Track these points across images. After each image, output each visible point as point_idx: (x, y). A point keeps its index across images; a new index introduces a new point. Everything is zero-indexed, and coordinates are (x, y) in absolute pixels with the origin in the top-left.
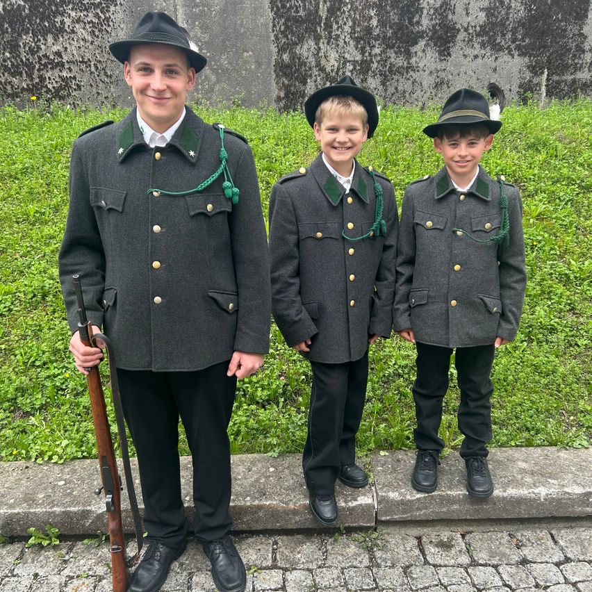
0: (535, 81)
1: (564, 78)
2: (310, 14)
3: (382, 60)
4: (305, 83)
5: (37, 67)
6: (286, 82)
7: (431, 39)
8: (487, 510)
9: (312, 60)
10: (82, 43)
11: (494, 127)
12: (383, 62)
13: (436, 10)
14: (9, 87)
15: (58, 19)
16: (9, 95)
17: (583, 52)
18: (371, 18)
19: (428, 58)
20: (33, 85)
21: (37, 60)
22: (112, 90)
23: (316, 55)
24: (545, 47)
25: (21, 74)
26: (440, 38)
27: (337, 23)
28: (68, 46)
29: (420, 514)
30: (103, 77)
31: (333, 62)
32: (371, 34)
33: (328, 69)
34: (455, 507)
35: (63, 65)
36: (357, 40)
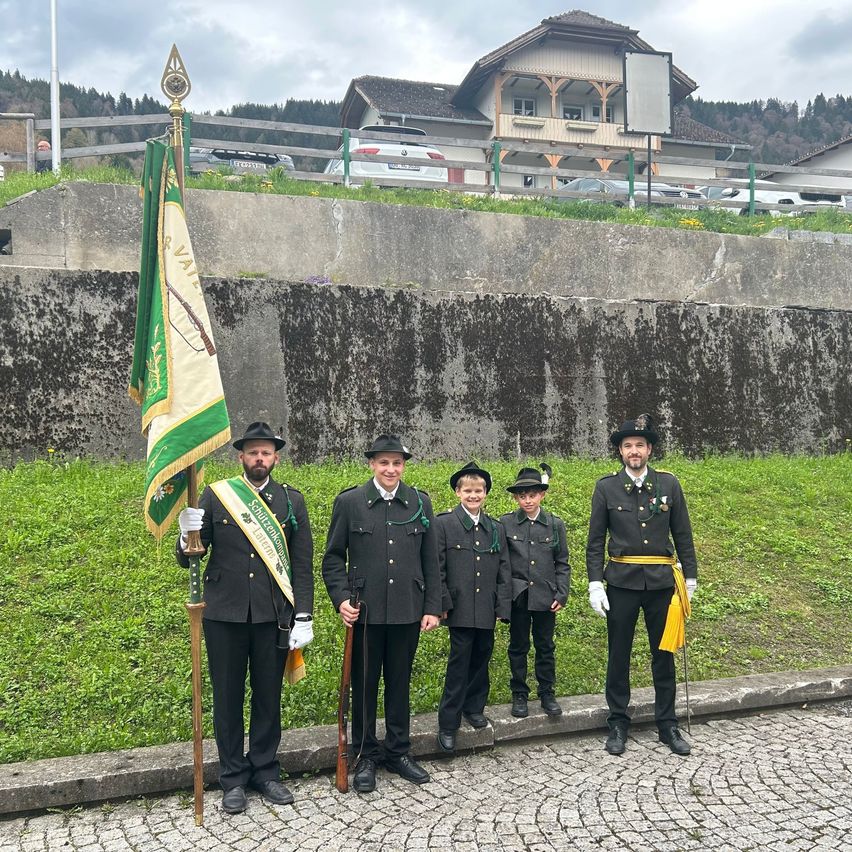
0: (512, 440)
1: (533, 439)
2: (321, 379)
3: (384, 420)
4: (317, 438)
5: (44, 419)
6: (300, 437)
7: (425, 404)
8: (561, 727)
9: (323, 419)
10: (95, 397)
11: (545, 487)
12: (386, 421)
13: (428, 381)
14: (9, 439)
15: (73, 375)
16: (9, 446)
17: (546, 418)
18: (374, 385)
19: (424, 419)
20: (37, 437)
21: (45, 412)
22: (123, 441)
23: (327, 414)
24: (516, 414)
25: (25, 425)
26: (432, 403)
27: (345, 388)
28: (80, 400)
29: (520, 734)
30: (115, 430)
31: (342, 421)
32: (374, 398)
33: (338, 427)
34: (541, 726)
35: (72, 417)
36: (363, 403)
